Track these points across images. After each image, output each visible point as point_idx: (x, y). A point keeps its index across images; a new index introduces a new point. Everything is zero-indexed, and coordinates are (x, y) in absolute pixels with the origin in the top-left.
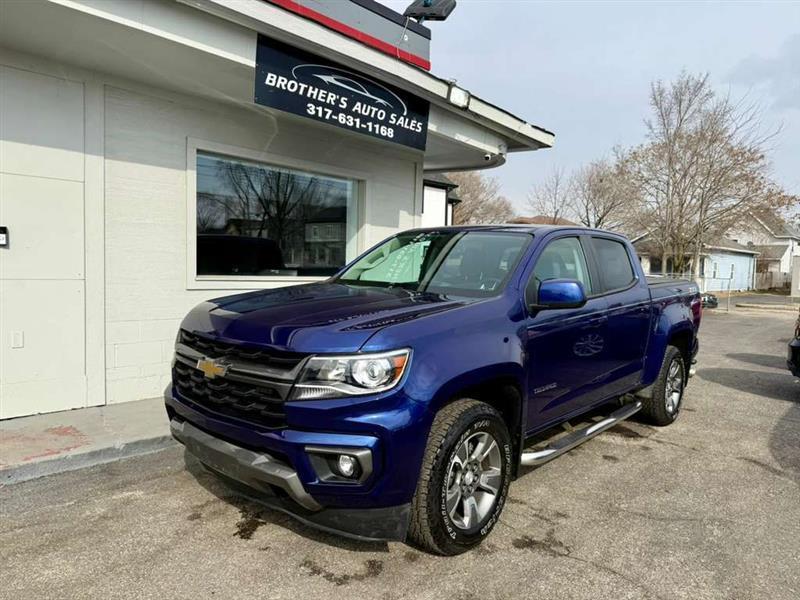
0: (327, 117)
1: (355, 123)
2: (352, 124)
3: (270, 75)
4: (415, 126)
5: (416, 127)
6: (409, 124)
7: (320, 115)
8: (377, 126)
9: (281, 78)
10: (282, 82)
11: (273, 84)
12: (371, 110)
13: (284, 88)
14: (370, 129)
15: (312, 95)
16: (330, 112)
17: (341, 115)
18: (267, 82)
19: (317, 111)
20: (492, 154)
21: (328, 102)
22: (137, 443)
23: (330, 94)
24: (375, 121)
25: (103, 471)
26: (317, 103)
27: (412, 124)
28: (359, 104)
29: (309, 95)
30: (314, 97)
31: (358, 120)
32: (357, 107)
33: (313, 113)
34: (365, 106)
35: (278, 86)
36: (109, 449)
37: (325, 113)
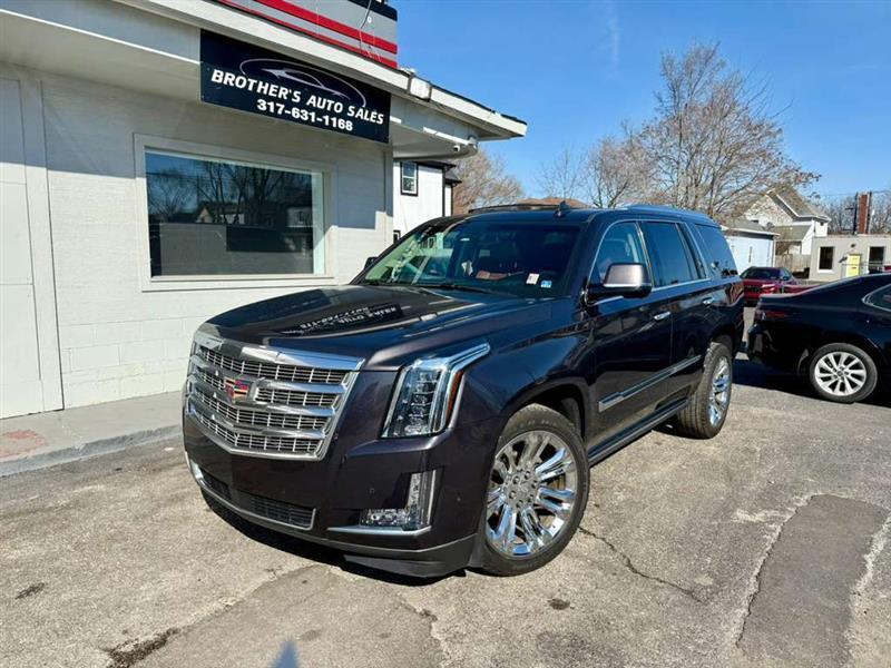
0: (280, 112)
1: (310, 117)
2: (306, 118)
3: (216, 71)
4: (375, 117)
5: (377, 119)
6: (369, 116)
7: (272, 110)
8: (334, 119)
9: (228, 74)
10: (229, 79)
11: (220, 81)
12: (327, 104)
13: (232, 84)
14: (327, 123)
15: (262, 90)
16: (282, 106)
17: (294, 109)
18: (214, 79)
19: (268, 107)
20: (461, 145)
21: (280, 96)
22: (96, 443)
23: (282, 89)
24: (332, 113)
25: (64, 470)
26: (268, 98)
27: (372, 116)
28: (313, 97)
29: (259, 91)
30: (265, 92)
31: (313, 114)
32: (312, 100)
33: (264, 108)
34: (320, 99)
35: (225, 83)
36: (68, 449)
37: (276, 108)
